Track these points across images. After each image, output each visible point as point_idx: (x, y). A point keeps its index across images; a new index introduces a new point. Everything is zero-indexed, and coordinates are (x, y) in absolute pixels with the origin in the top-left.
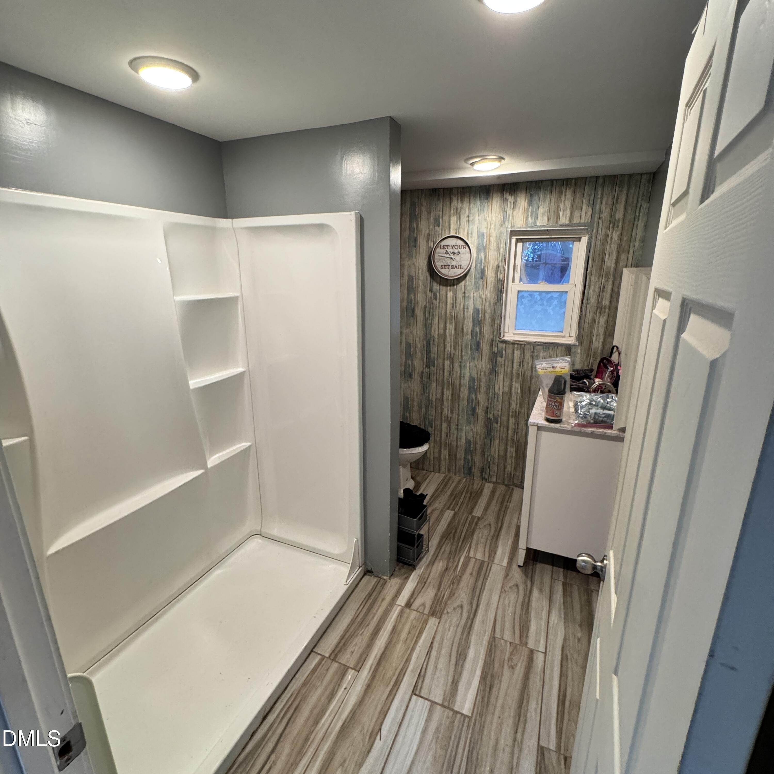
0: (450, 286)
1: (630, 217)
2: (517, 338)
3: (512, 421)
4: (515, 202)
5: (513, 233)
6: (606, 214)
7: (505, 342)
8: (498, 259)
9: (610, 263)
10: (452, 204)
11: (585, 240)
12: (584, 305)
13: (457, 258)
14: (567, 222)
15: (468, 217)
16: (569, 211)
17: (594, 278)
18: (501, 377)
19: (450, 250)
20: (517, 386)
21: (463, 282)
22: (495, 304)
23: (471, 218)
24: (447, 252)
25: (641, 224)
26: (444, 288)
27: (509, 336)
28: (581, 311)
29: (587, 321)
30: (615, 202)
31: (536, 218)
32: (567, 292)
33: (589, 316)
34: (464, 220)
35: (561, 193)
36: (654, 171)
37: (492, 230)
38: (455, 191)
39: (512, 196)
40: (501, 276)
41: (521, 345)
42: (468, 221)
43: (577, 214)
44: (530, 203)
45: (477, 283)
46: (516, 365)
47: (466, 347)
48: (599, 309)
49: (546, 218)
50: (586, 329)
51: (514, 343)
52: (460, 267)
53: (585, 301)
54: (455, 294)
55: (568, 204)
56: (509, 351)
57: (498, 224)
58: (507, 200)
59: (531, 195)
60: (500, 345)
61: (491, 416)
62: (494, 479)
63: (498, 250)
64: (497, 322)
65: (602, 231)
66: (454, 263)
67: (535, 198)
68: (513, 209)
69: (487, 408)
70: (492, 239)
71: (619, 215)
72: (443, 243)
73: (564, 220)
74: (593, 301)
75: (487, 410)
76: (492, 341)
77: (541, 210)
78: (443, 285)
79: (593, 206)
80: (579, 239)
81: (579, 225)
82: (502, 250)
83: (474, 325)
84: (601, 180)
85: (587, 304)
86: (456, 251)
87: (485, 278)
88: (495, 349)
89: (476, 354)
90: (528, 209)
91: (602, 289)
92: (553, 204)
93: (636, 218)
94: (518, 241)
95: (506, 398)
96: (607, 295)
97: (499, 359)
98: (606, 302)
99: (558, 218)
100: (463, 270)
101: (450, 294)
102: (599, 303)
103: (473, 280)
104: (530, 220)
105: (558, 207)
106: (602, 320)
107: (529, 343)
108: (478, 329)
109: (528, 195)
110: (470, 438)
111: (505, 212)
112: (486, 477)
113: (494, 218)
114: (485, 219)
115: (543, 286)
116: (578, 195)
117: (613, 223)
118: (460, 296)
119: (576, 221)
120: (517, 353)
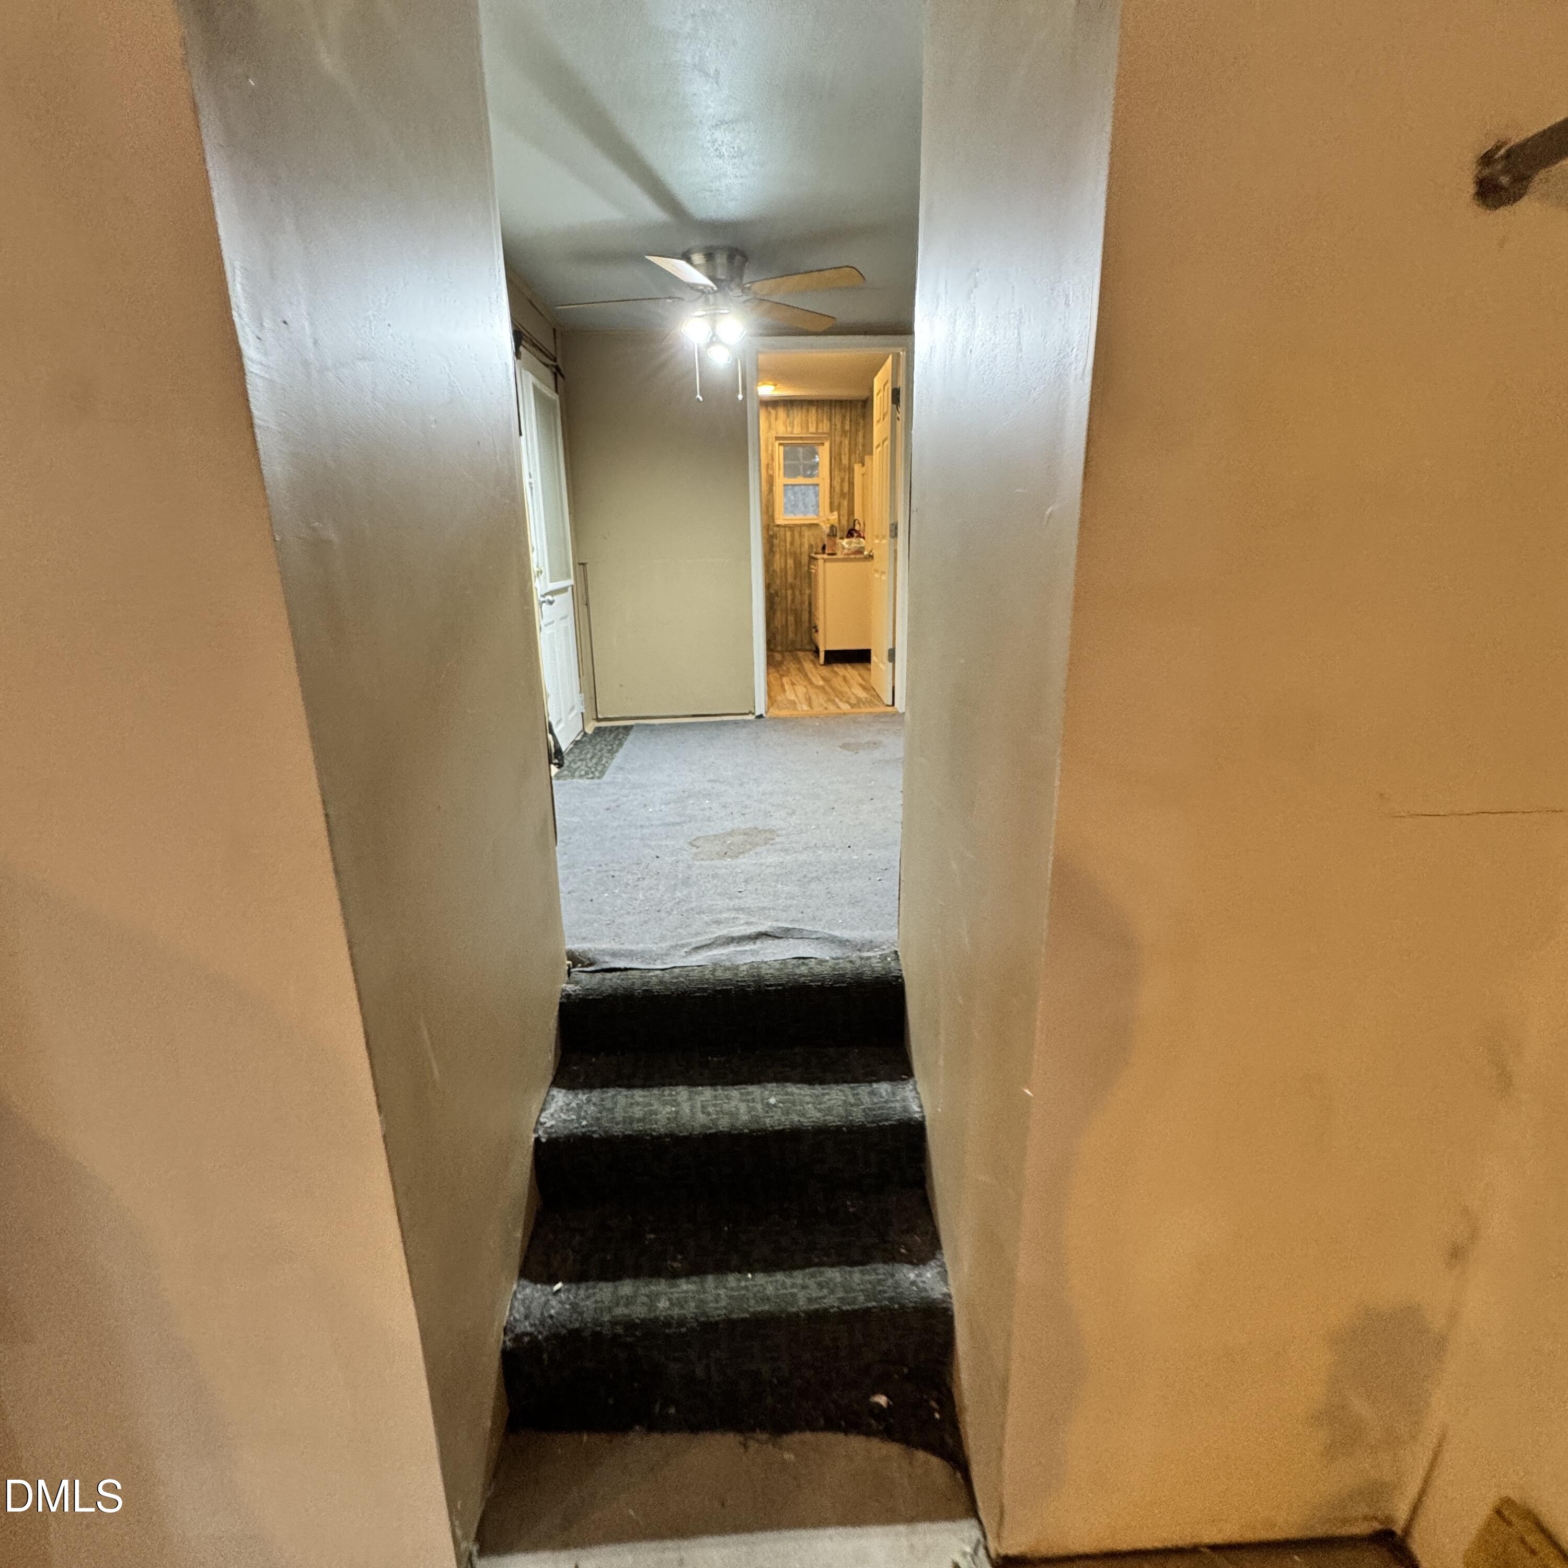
1: (853, 429)
2: (787, 522)
3: (789, 592)
5: (777, 438)
6: (839, 426)
7: (778, 526)
8: (768, 458)
9: (845, 461)
11: (827, 444)
12: (832, 493)
14: (814, 431)
16: (815, 422)
17: (836, 473)
18: (778, 556)
20: (790, 562)
22: (768, 495)
25: (861, 434)
27: (778, 522)
28: (831, 497)
30: (844, 417)
31: (793, 427)
32: (819, 483)
33: (836, 500)
35: (808, 410)
36: (864, 398)
40: (771, 472)
41: (791, 528)
43: (820, 425)
44: (788, 416)
46: (788, 545)
48: (843, 495)
49: (800, 428)
51: (785, 526)
53: (832, 489)
55: (814, 418)
56: (782, 533)
59: (788, 410)
60: (776, 529)
61: (772, 591)
62: (779, 648)
63: (767, 451)
64: (770, 510)
65: (838, 439)
67: (791, 412)
68: (776, 419)
71: (847, 427)
73: (812, 429)
74: (837, 489)
76: (768, 525)
77: (796, 422)
79: (830, 420)
80: (823, 444)
81: (823, 433)
82: (770, 451)
84: (833, 403)
85: (834, 491)
88: (771, 533)
90: (787, 420)
91: (842, 480)
92: (804, 418)
93: (857, 431)
94: (780, 444)
95: (783, 574)
96: (846, 485)
97: (775, 540)
98: (846, 489)
99: (808, 428)
102: (842, 490)
104: (789, 429)
105: (807, 420)
106: (845, 503)
107: (796, 525)
115: (800, 480)
116: (820, 411)
117: (844, 432)
119: (820, 430)
120: (788, 534)
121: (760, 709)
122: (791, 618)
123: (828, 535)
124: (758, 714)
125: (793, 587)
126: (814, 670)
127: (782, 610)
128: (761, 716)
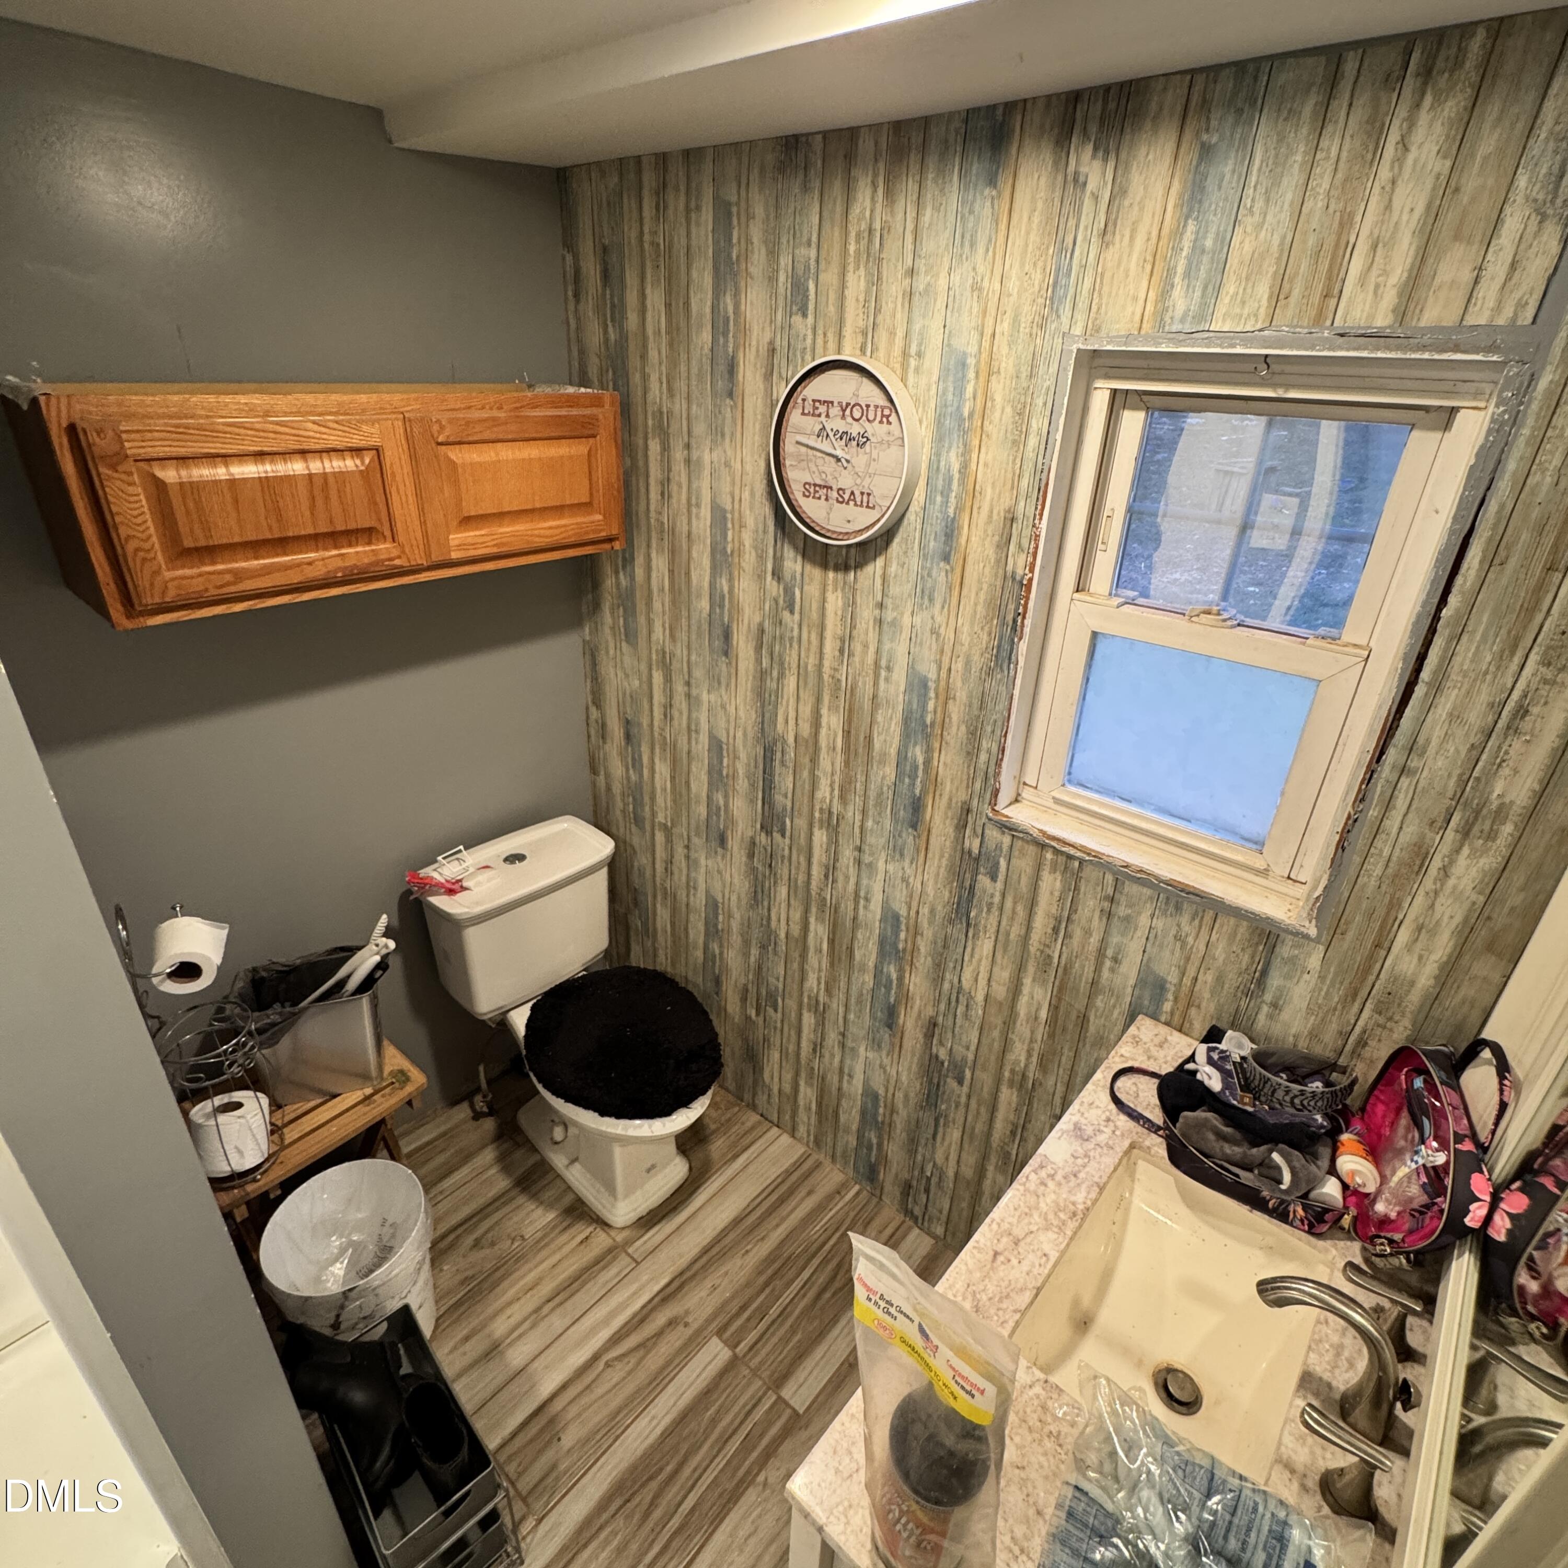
0: (836, 569)
3: (1007, 1098)
4: (1119, 192)
5: (1098, 363)
7: (1012, 829)
8: (1015, 486)
10: (856, 210)
11: (1472, 424)
12: (1386, 771)
13: (859, 459)
14: (1382, 320)
15: (911, 272)
16: (1404, 252)
17: (1472, 652)
18: (985, 946)
19: (836, 424)
20: (1036, 995)
21: (880, 562)
22: (990, 671)
23: (921, 283)
24: (822, 433)
26: (817, 573)
27: (1035, 805)
28: (1361, 798)
29: (1383, 846)
31: (1214, 285)
34: (894, 287)
37: (1002, 346)
38: (866, 145)
39: (1105, 160)
40: (1018, 563)
41: (1069, 860)
42: (910, 295)
43: (1454, 266)
44: (1193, 200)
45: (925, 576)
46: (1040, 923)
47: (879, 804)
48: (1467, 810)
49: (1265, 287)
50: (1369, 882)
51: (1042, 843)
52: (865, 500)
53: (1392, 755)
54: (851, 604)
55: (1411, 202)
56: (1023, 866)
57: (1028, 313)
58: (1079, 183)
59: (1206, 151)
60: (993, 834)
61: (943, 1054)
63: (1018, 443)
64: (987, 745)
66: (846, 481)
68: (1107, 232)
69: (933, 1024)
70: (1000, 389)
72: (816, 389)
73: (1367, 300)
74: (1439, 764)
75: (931, 1028)
76: (967, 809)
77: (1243, 247)
78: (814, 562)
80: (1441, 418)
81: (1453, 336)
82: (1032, 441)
83: (907, 735)
85: (1403, 770)
86: (855, 429)
87: (956, 559)
88: (974, 845)
89: (908, 838)
90: (1178, 233)
91: (1510, 718)
92: (1317, 203)
95: (997, 1021)
96: (1529, 758)
97: (983, 881)
98: (1512, 789)
99: (1331, 290)
100: (874, 515)
101: (835, 601)
102: (1469, 782)
103: (914, 562)
104: (1182, 300)
105: (1346, 222)
106: (1469, 870)
108: (918, 754)
109: (1189, 155)
110: (878, 1085)
111: (1065, 250)
112: (917, 1211)
113: (1013, 285)
114: (977, 288)
116: (1490, 139)
118: (866, 614)
119: (1437, 311)
120: (1051, 883)
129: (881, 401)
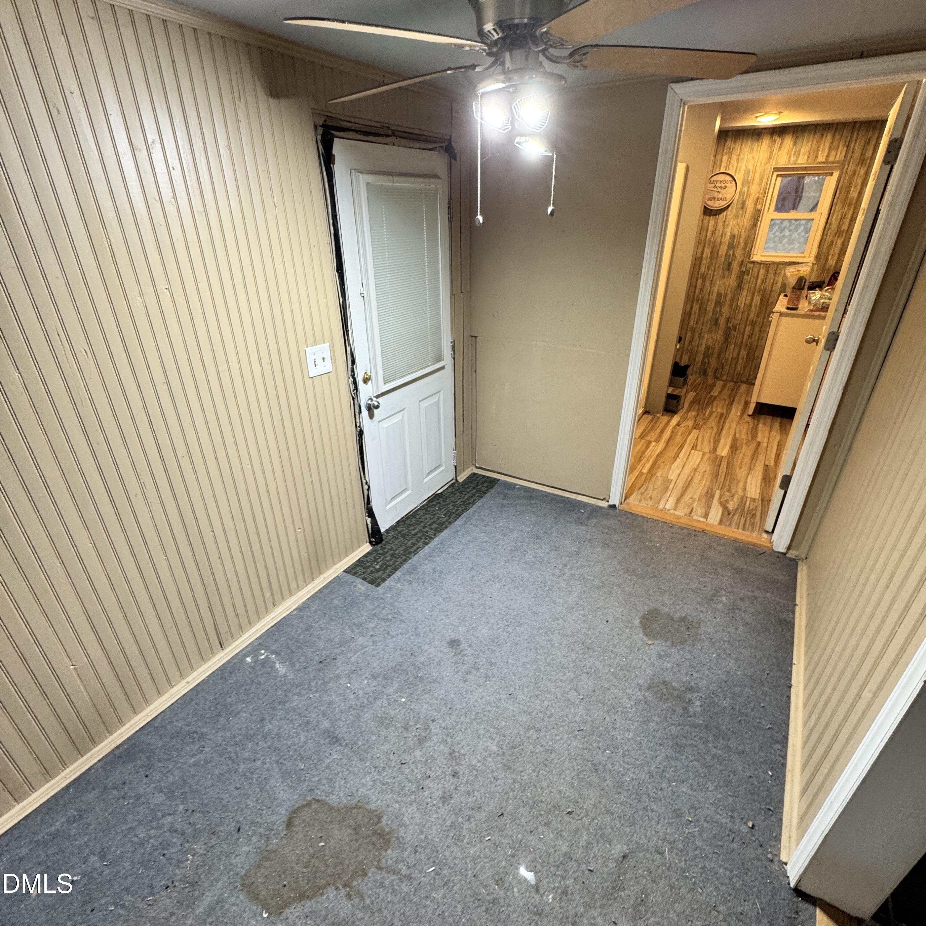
0: (713, 215)
2: (764, 259)
3: (748, 328)
4: (782, 143)
5: (776, 170)
6: (857, 154)
7: (753, 262)
8: (759, 192)
10: (727, 144)
11: (836, 174)
12: (826, 230)
13: (723, 191)
14: (824, 160)
15: (739, 156)
16: (827, 151)
17: (838, 207)
18: (745, 293)
19: (718, 185)
20: (757, 299)
21: (725, 212)
22: (751, 230)
23: (741, 157)
24: (715, 187)
26: (707, 217)
27: (757, 257)
28: (823, 235)
29: (826, 242)
31: (798, 157)
32: (813, 220)
33: (829, 239)
34: (734, 158)
35: (822, 135)
37: (758, 168)
38: (730, 134)
39: (780, 137)
40: (759, 207)
41: (767, 265)
42: (738, 160)
43: (833, 153)
44: (795, 144)
45: (737, 213)
46: (759, 281)
47: (719, 267)
48: (839, 232)
49: (806, 157)
50: (824, 250)
51: (760, 263)
52: (725, 199)
53: (828, 226)
54: (716, 223)
55: (827, 144)
56: (756, 270)
57: (764, 162)
58: (775, 141)
59: (797, 137)
60: (749, 265)
61: (730, 325)
62: (725, 378)
63: (760, 184)
64: (749, 245)
65: (851, 168)
66: (720, 196)
67: (800, 141)
68: (779, 149)
69: (729, 318)
70: (757, 175)
72: (713, 179)
73: (821, 158)
74: (834, 226)
75: (728, 320)
76: (742, 261)
77: (803, 151)
78: (707, 215)
79: (848, 146)
80: (832, 174)
81: (833, 162)
82: (763, 184)
83: (728, 249)
84: (858, 126)
85: (829, 229)
86: (723, 185)
87: (745, 208)
88: (743, 269)
89: (726, 273)
90: (792, 149)
91: (844, 216)
92: (814, 145)
94: (778, 176)
95: (746, 309)
96: (847, 221)
97: (746, 277)
98: (845, 227)
99: (816, 157)
100: (725, 202)
101: (712, 223)
102: (839, 228)
103: (734, 210)
104: (792, 159)
105: (818, 147)
106: (840, 242)
107: (774, 263)
108: (731, 252)
109: (794, 137)
110: (710, 344)
111: (772, 151)
112: (719, 376)
113: (761, 157)
114: (753, 158)
115: (793, 215)
116: (837, 137)
117: (862, 161)
118: (720, 224)
119: (831, 159)
120: (762, 271)
121: (615, 500)
122: (744, 353)
123: (794, 288)
124: (611, 503)
125: (753, 324)
126: (734, 425)
127: (735, 344)
128: (613, 507)
129: (730, 179)
